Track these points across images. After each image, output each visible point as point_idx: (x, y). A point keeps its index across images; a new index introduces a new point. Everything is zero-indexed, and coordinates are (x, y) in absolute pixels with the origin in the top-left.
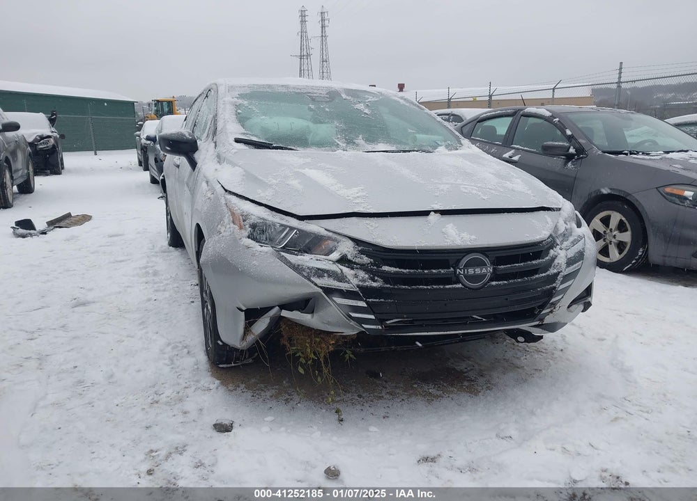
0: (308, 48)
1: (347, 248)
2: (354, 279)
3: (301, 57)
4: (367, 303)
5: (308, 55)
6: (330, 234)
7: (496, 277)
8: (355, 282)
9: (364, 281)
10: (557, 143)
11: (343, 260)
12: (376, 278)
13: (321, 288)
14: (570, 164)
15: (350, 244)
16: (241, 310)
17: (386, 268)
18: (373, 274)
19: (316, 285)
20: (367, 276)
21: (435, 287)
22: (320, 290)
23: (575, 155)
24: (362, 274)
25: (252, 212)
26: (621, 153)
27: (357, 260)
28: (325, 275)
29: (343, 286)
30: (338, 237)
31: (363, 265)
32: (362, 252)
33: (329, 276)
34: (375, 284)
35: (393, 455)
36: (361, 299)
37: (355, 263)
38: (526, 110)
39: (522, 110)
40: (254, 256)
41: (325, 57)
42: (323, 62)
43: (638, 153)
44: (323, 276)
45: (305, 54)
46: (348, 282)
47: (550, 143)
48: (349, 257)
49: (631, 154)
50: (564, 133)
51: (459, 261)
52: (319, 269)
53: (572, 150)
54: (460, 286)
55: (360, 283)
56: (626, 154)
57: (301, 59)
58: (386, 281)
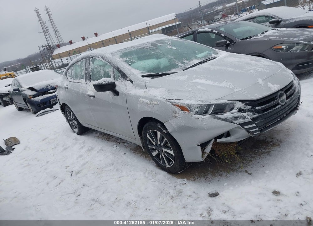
0: (46, 27)
1: (239, 105)
2: (249, 116)
3: (44, 32)
4: (256, 124)
5: (47, 31)
6: (231, 102)
7: (287, 98)
8: (249, 117)
9: (252, 116)
10: (221, 41)
11: (240, 110)
12: (255, 113)
13: (239, 124)
14: (229, 48)
15: (240, 103)
16: (199, 145)
17: (257, 108)
18: (253, 112)
19: (236, 124)
20: (252, 113)
21: (273, 109)
22: (239, 125)
23: (230, 44)
24: (250, 113)
25: (193, 104)
26: (247, 38)
27: (246, 108)
28: (238, 118)
29: (246, 121)
30: (234, 102)
31: (248, 109)
32: (246, 105)
33: (240, 118)
34: (256, 116)
35: (286, 178)
36: (253, 124)
37: (245, 110)
38: (198, 31)
39: (196, 31)
40: (203, 121)
41: (55, 29)
42: (55, 32)
43: (253, 36)
44: (237, 120)
45: (45, 30)
46: (247, 118)
47: (219, 41)
48: (242, 108)
49: (251, 37)
50: (221, 36)
51: (277, 96)
52: (235, 117)
53: (228, 42)
54: (280, 106)
55: (251, 117)
56: (249, 38)
57: (44, 33)
58: (259, 113)
